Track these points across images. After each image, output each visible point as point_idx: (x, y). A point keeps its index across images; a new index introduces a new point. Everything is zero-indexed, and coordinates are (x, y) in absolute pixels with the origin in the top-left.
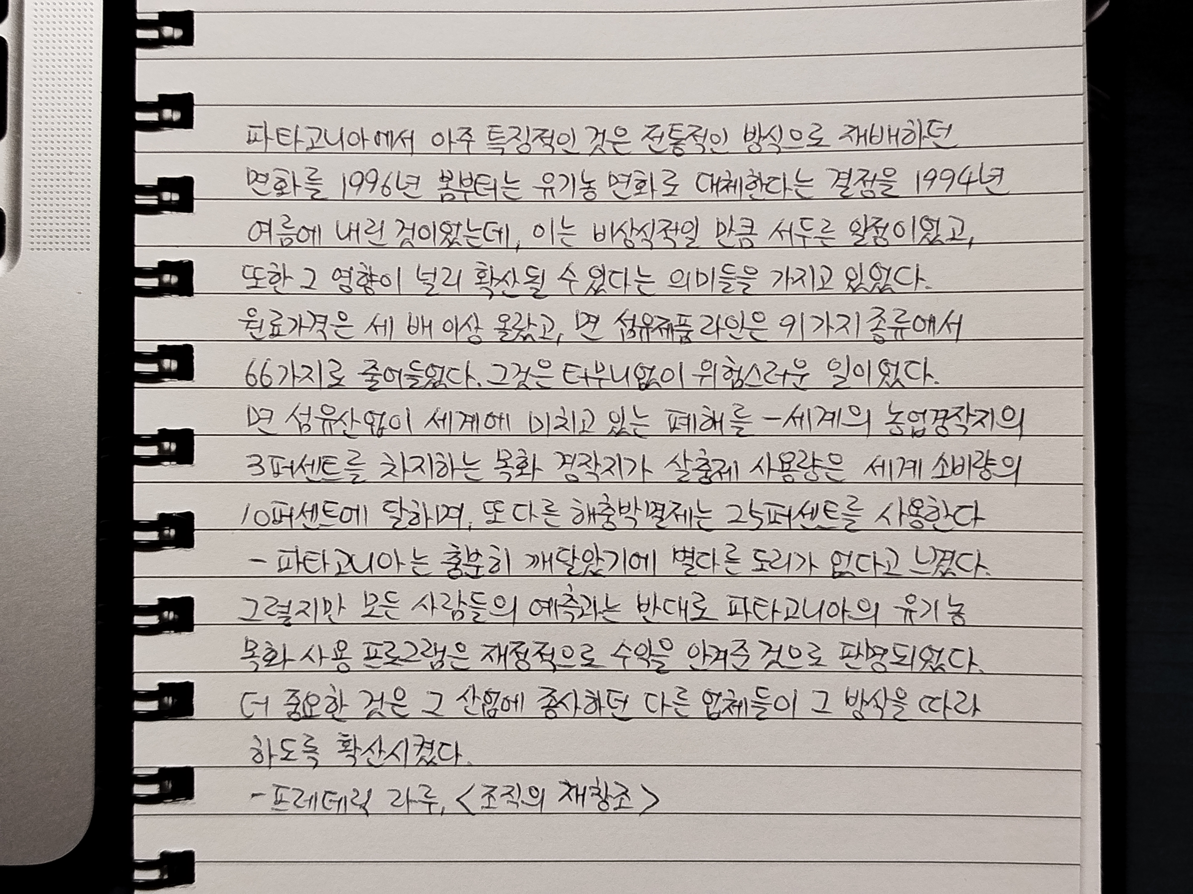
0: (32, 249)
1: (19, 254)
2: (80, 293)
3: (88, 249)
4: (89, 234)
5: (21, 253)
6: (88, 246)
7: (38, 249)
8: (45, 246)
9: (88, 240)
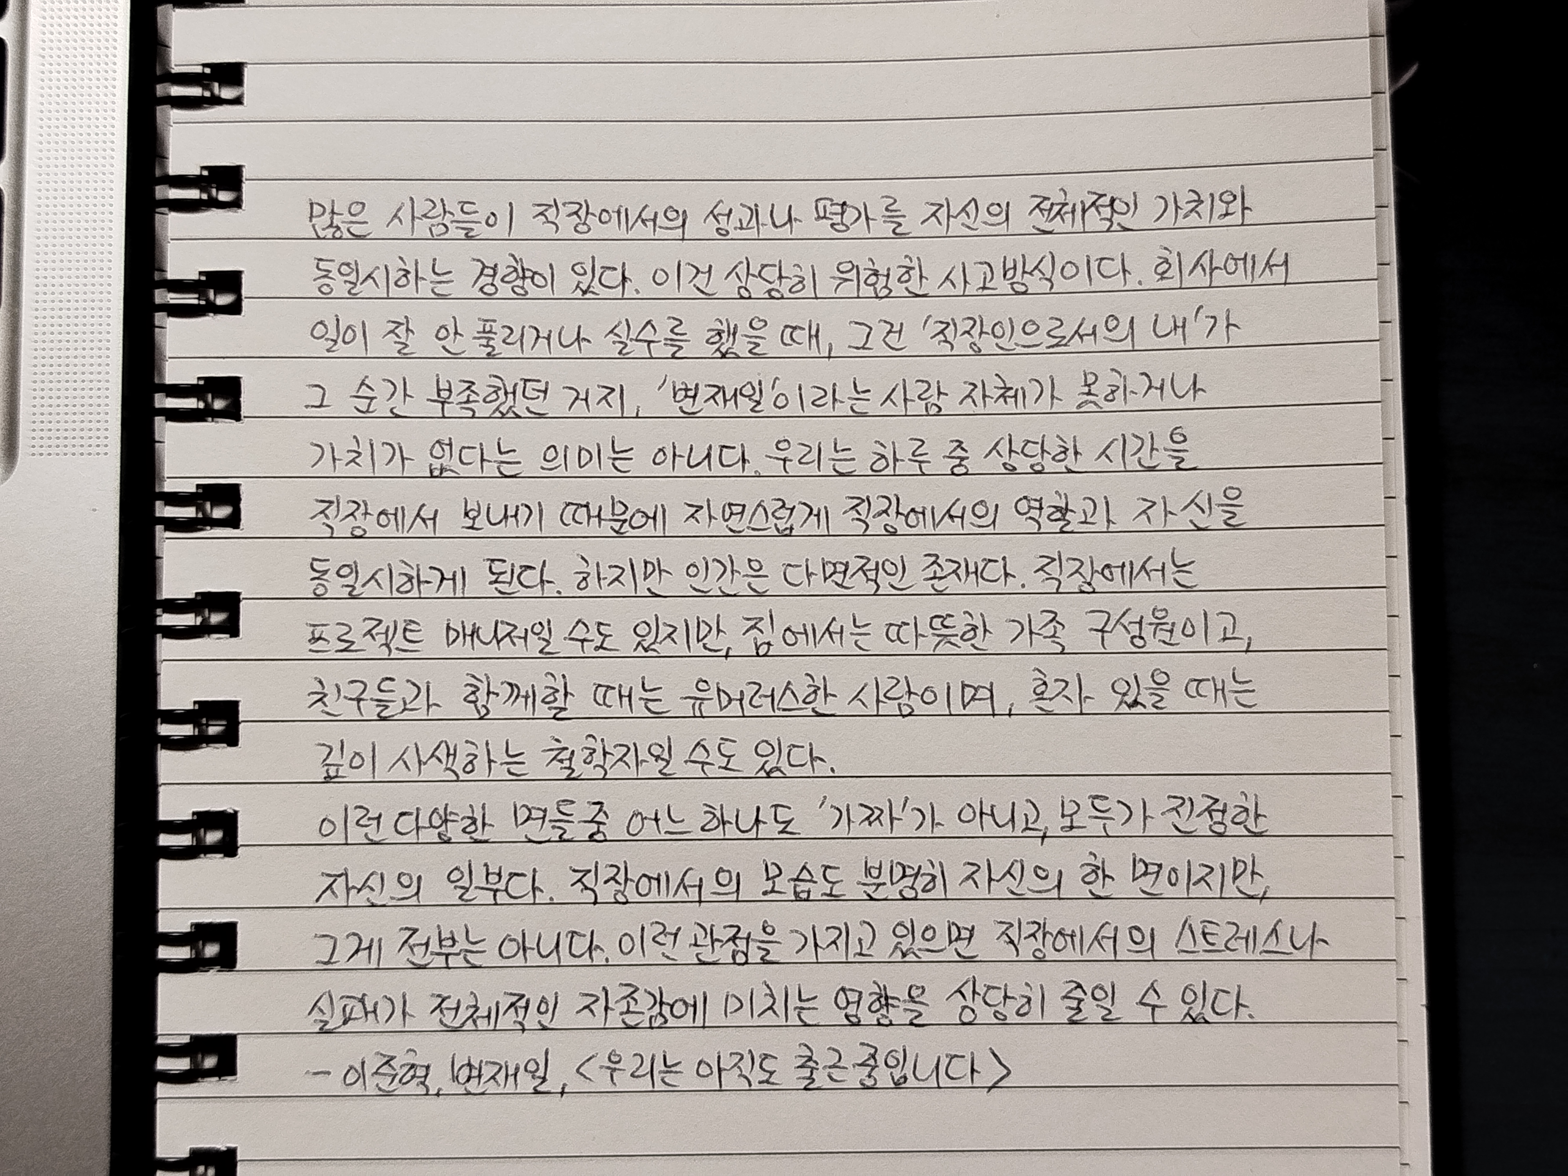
0: (33, 454)
1: (16, 461)
2: (95, 510)
3: (106, 454)
4: (107, 433)
5: (19, 459)
6: (106, 450)
7: (41, 454)
8: (50, 450)
9: (106, 442)
